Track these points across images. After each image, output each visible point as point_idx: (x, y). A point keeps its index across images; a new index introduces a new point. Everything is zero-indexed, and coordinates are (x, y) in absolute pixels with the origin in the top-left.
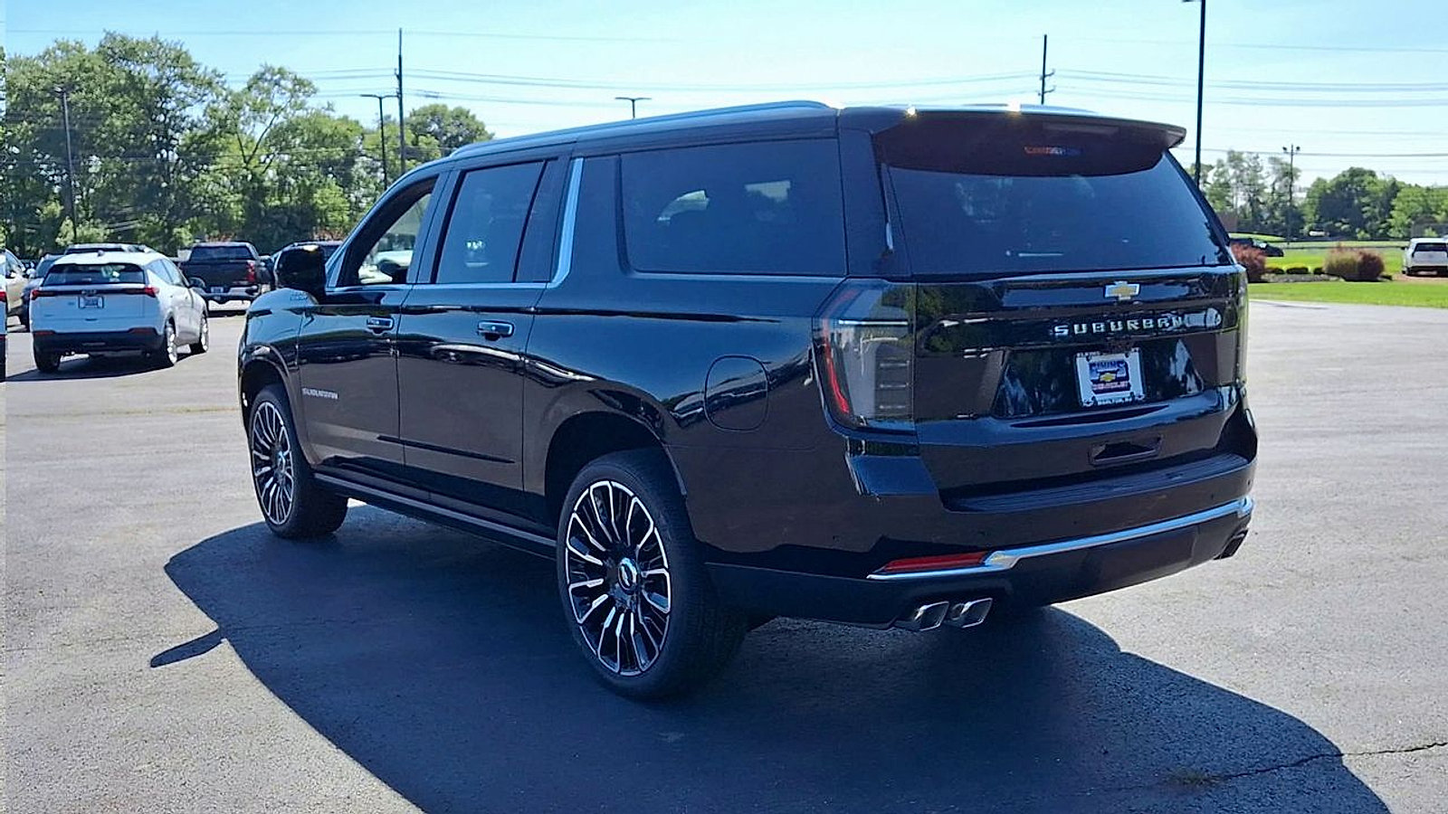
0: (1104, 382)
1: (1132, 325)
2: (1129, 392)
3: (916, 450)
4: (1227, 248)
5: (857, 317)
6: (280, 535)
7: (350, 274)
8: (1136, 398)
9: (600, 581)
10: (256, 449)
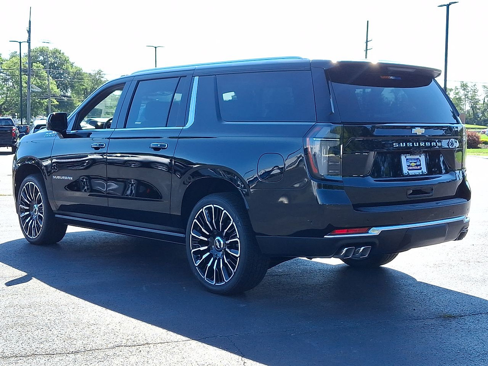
0: (412, 166)
1: (422, 144)
2: (421, 171)
3: (342, 188)
4: (458, 117)
5: (321, 137)
6: (32, 243)
7: (77, 126)
8: (424, 173)
9: (206, 247)
10: (22, 204)
